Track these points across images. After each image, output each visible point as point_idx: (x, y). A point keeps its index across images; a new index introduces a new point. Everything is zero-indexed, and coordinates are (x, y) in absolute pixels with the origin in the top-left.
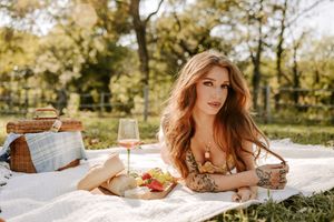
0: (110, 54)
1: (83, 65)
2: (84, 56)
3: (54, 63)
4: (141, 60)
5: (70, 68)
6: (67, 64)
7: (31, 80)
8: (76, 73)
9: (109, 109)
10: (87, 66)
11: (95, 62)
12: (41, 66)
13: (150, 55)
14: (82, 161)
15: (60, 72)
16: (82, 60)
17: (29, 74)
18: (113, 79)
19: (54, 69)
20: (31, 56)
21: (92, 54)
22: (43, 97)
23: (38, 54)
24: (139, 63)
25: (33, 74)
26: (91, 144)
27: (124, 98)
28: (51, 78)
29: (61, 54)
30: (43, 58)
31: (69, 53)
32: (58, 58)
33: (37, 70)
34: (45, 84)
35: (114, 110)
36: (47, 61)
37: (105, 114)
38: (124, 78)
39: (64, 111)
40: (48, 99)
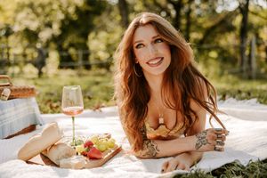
0: (89, 8)
1: (62, 21)
2: (63, 12)
3: (33, 20)
4: (121, 14)
5: (49, 25)
6: (46, 21)
7: (11, 38)
8: (56, 30)
9: (88, 67)
10: (67, 23)
11: (75, 17)
12: (20, 24)
13: (130, 8)
14: (38, 127)
15: (39, 30)
16: (61, 16)
17: (9, 32)
18: (91, 36)
19: (34, 26)
20: (10, 13)
21: (71, 10)
22: (25, 55)
23: (17, 11)
24: (119, 18)
25: (13, 33)
26: (51, 108)
27: (103, 56)
28: (31, 36)
29: (39, 10)
30: (21, 15)
31: (47, 10)
32: (38, 15)
33: (16, 28)
34: (26, 42)
35: (93, 68)
36: (26, 18)
37: (85, 72)
38: (103, 34)
39: (44, 70)
40: (29, 58)
